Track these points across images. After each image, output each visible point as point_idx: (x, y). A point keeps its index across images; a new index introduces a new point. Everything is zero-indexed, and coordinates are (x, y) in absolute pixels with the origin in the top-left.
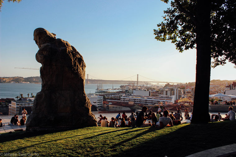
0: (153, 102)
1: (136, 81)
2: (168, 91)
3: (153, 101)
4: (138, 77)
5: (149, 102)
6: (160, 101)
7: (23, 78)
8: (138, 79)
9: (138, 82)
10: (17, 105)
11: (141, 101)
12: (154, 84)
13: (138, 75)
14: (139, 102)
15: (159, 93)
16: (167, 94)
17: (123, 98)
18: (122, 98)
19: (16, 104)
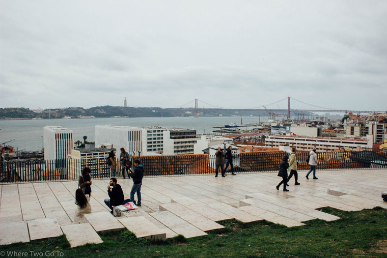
0: (329, 148)
1: (285, 110)
2: (355, 128)
3: (330, 146)
4: (289, 103)
5: (321, 147)
6: (343, 147)
7: (82, 109)
8: (289, 106)
9: (289, 111)
10: (82, 155)
11: (305, 146)
12: (321, 114)
13: (289, 98)
14: (301, 148)
15: (336, 131)
16: (352, 133)
17: (271, 140)
18: (268, 142)
19: (80, 154)
